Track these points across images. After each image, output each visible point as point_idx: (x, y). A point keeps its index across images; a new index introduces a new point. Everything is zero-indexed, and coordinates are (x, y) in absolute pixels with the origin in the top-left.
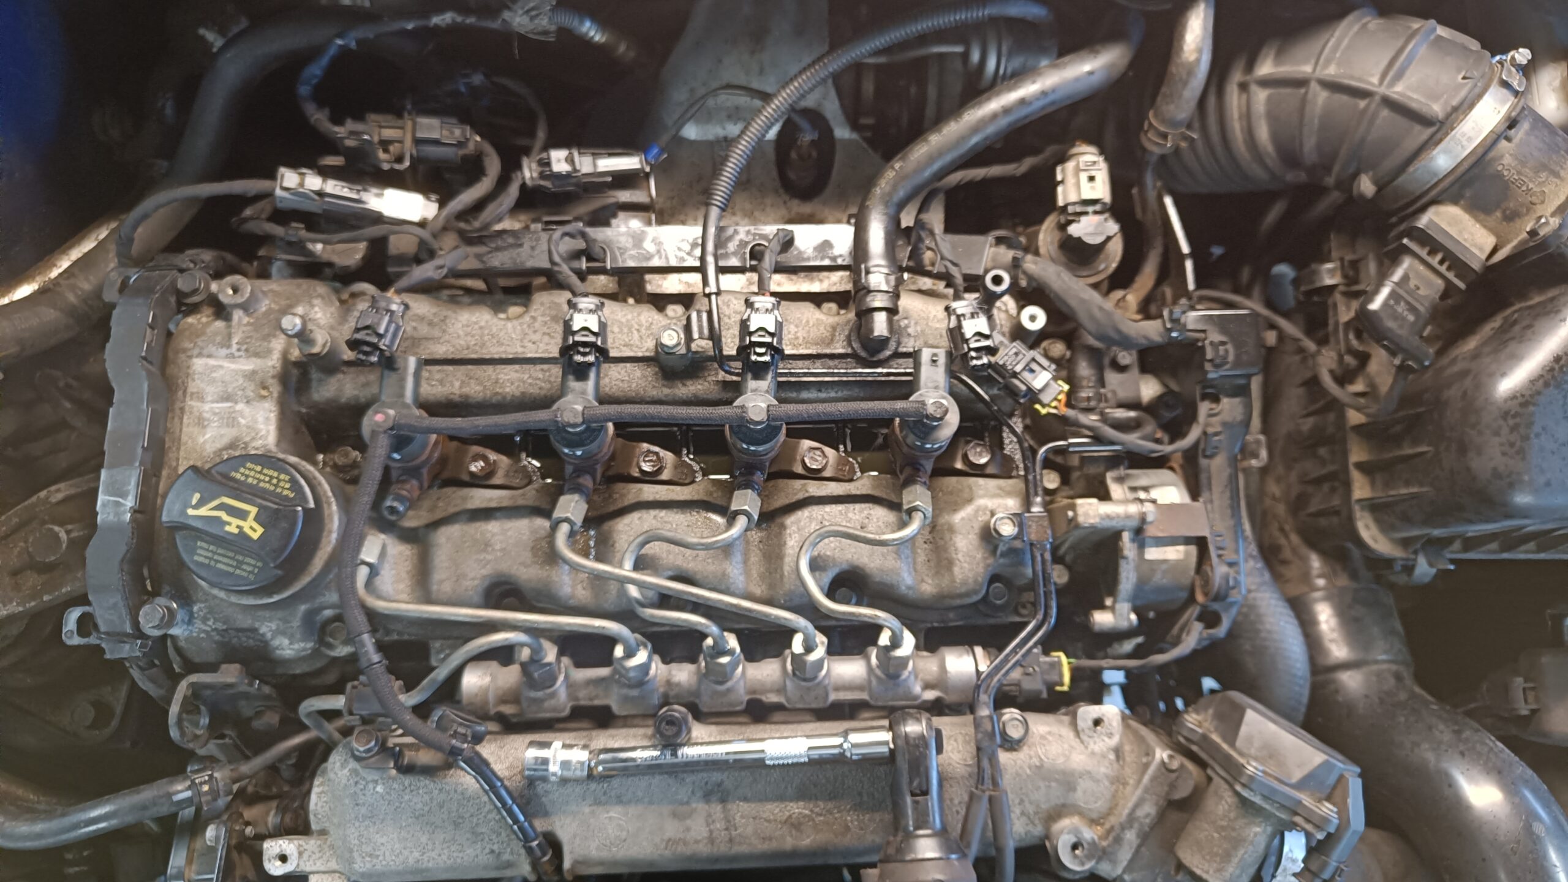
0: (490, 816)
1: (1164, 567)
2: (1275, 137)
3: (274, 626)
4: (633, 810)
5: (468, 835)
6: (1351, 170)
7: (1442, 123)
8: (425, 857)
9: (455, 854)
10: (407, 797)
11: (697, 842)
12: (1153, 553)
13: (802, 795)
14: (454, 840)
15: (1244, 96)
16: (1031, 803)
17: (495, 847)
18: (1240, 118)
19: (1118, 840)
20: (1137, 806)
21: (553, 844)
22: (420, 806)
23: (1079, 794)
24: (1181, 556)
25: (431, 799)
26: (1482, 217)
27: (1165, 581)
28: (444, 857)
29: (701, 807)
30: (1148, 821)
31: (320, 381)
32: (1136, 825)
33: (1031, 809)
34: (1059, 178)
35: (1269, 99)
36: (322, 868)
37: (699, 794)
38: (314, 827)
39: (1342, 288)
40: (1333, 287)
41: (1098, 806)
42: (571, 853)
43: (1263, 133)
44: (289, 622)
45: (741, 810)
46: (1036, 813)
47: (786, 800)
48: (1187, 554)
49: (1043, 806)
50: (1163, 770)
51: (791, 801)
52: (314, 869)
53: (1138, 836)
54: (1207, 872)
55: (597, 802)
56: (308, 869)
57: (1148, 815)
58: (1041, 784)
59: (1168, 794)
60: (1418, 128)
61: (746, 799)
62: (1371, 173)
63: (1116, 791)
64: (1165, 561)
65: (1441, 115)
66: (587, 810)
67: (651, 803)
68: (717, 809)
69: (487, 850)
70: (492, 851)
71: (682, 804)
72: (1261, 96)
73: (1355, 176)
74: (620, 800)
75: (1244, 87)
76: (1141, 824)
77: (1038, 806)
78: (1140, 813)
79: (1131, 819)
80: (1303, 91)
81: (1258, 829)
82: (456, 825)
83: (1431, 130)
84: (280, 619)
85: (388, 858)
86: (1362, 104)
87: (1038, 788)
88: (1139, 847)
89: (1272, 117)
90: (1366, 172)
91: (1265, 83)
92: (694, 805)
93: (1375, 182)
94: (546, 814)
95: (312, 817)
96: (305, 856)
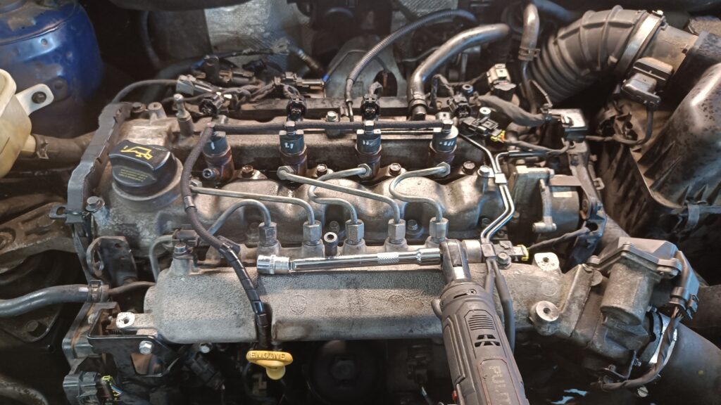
0: (236, 294)
1: (564, 201)
2: (572, 56)
3: (144, 222)
4: (310, 292)
5: (224, 304)
6: (605, 56)
7: (634, 25)
8: (200, 316)
9: (216, 315)
10: (195, 284)
11: (342, 310)
12: (557, 195)
13: (397, 286)
14: (216, 307)
15: (557, 47)
16: (518, 293)
17: (237, 311)
18: (557, 54)
19: (568, 309)
20: (574, 291)
21: (267, 309)
22: (201, 288)
23: (543, 288)
24: (571, 196)
25: (208, 285)
26: (663, 59)
27: (566, 209)
28: (210, 316)
29: (345, 291)
30: (582, 299)
31: (183, 139)
32: (576, 301)
33: (518, 297)
34: (488, 75)
35: (567, 43)
36: (146, 326)
37: (344, 284)
38: (145, 308)
39: (617, 117)
40: (613, 118)
41: (555, 294)
42: (277, 315)
43: (567, 55)
44: (152, 220)
45: (367, 293)
46: (522, 299)
47: (389, 288)
48: (573, 195)
49: (526, 295)
50: (584, 272)
51: (392, 288)
52: (141, 326)
53: (579, 308)
54: (620, 304)
55: (292, 288)
56: (138, 326)
57: (581, 296)
58: (522, 283)
59: (590, 284)
60: (626, 30)
61: (368, 287)
62: (613, 54)
63: (562, 287)
64: (564, 198)
65: (633, 23)
66: (286, 291)
67: (319, 288)
68: (353, 291)
69: (233, 313)
70: (235, 314)
71: (335, 289)
72: (562, 43)
73: (607, 58)
74: (303, 287)
75: (556, 43)
76: (579, 301)
77: (522, 295)
78: (577, 294)
79: (573, 298)
80: (578, 34)
81: (640, 278)
82: (219, 298)
83: (631, 29)
84: (147, 218)
85: (181, 316)
86: (601, 29)
87: (520, 285)
88: (582, 313)
89: (569, 48)
90: (611, 55)
91: (563, 37)
92: (341, 290)
93: (616, 57)
94: (265, 293)
95: (145, 301)
96: (138, 320)
